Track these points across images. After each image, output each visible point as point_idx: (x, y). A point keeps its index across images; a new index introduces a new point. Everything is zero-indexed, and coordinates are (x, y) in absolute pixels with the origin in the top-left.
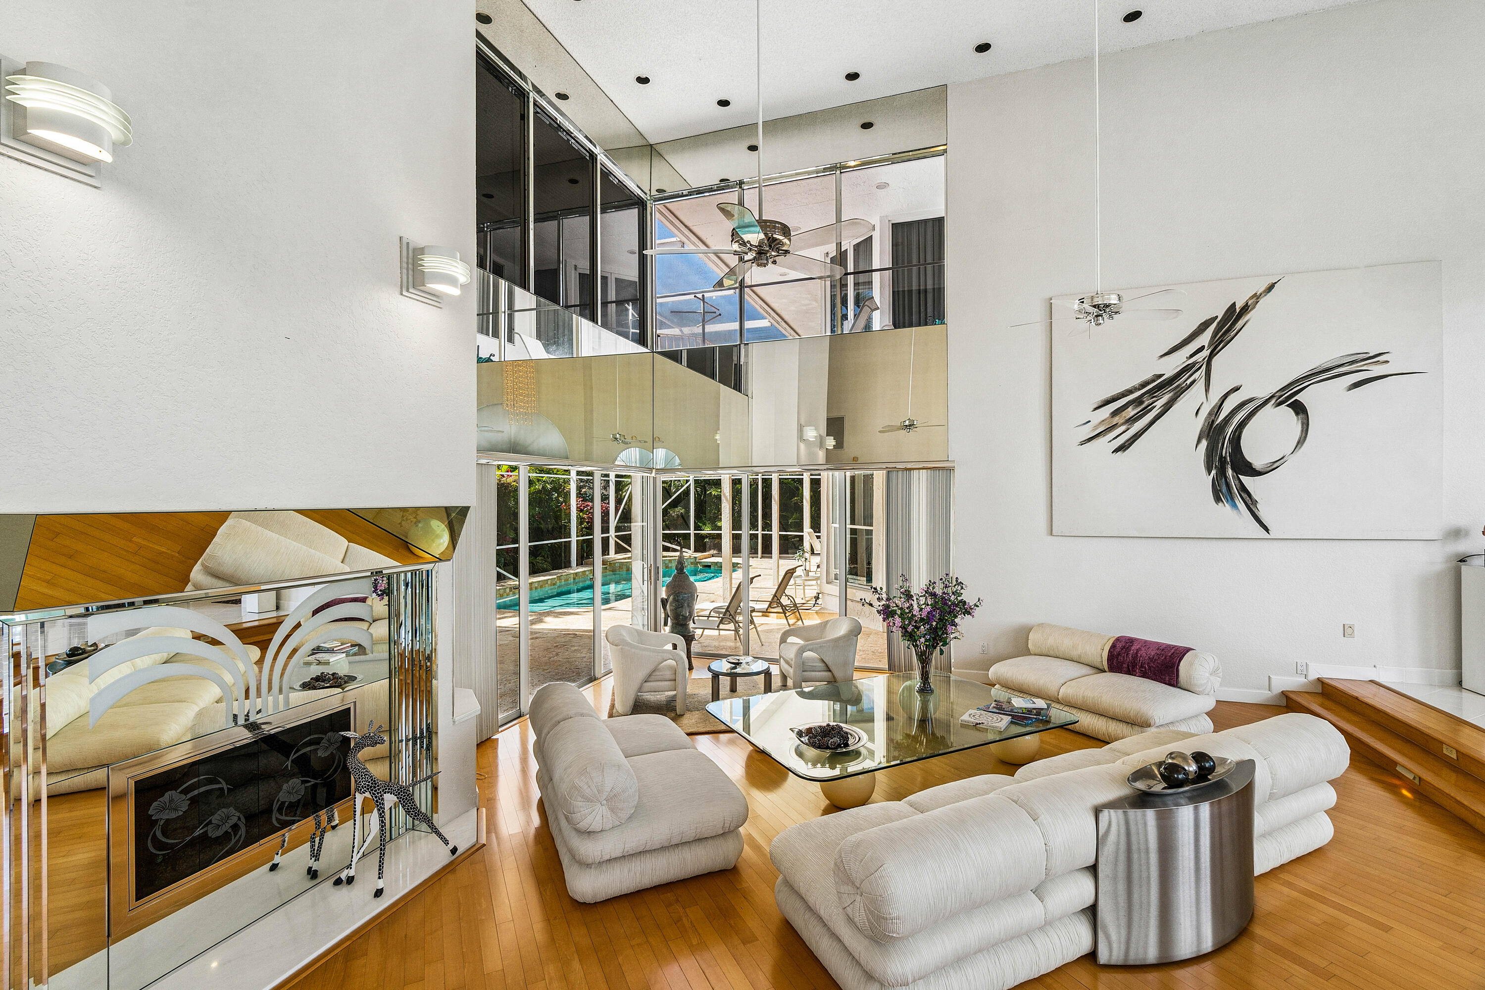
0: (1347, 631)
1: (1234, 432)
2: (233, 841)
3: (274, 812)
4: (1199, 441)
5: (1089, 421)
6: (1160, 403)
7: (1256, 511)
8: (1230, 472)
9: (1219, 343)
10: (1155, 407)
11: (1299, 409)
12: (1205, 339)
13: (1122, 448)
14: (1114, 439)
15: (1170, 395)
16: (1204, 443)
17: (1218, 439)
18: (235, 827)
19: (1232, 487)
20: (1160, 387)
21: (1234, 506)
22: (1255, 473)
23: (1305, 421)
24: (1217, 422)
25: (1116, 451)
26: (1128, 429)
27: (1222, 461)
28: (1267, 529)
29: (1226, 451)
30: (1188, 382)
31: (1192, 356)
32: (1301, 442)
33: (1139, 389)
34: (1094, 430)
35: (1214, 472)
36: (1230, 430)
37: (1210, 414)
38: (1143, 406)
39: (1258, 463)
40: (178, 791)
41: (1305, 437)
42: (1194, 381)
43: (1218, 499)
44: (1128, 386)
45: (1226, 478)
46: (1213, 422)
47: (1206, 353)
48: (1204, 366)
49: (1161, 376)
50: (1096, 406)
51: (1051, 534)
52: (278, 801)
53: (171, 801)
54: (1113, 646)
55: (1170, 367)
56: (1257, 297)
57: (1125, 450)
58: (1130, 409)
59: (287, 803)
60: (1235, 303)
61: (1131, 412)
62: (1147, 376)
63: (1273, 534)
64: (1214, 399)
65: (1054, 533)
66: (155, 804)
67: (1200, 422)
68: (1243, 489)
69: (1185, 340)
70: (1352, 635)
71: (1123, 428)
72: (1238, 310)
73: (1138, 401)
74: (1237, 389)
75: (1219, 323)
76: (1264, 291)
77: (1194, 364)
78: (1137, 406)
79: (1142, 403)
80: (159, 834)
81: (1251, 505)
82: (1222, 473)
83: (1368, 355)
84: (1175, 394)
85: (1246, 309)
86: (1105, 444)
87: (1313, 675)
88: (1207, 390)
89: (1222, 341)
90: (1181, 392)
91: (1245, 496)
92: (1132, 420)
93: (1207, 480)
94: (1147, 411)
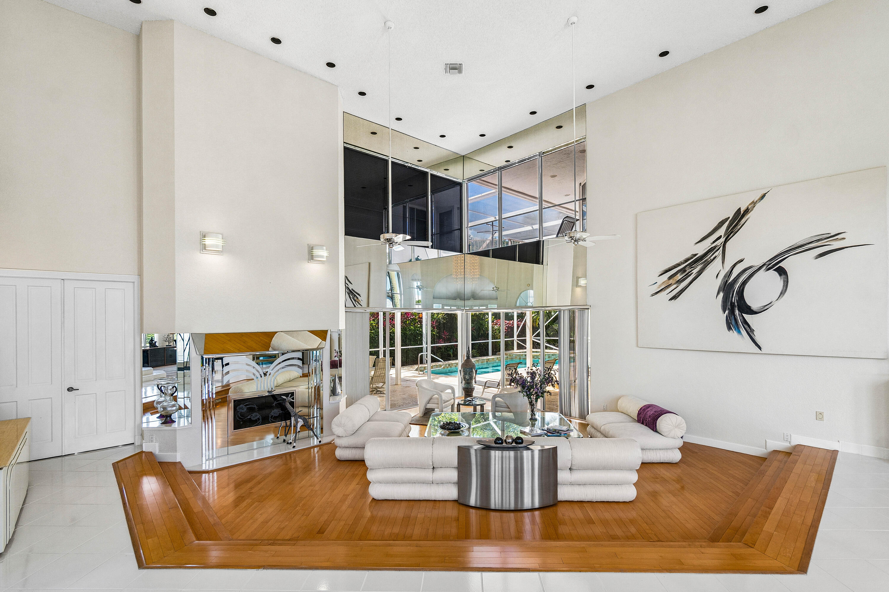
0: (818, 416)
1: (740, 287)
2: (258, 423)
3: (270, 418)
4: (718, 293)
5: (656, 283)
6: (695, 271)
7: (753, 336)
8: (737, 312)
9: (730, 233)
10: (692, 273)
11: (782, 272)
12: (722, 231)
13: (674, 298)
14: (670, 292)
15: (701, 266)
16: (721, 294)
17: (730, 292)
18: (259, 419)
19: (739, 321)
20: (695, 261)
21: (739, 332)
22: (753, 312)
23: (786, 280)
24: (729, 282)
25: (671, 299)
26: (678, 287)
27: (733, 305)
28: (760, 348)
29: (735, 299)
30: (712, 258)
31: (714, 242)
32: (783, 293)
33: (684, 263)
34: (659, 288)
35: (727, 312)
36: (737, 286)
37: (725, 276)
38: (686, 273)
39: (755, 306)
40: (244, 405)
41: (786, 290)
42: (715, 257)
43: (729, 328)
44: (678, 262)
45: (734, 315)
46: (727, 281)
47: (722, 240)
48: (721, 248)
49: (696, 255)
50: (660, 274)
52: (271, 415)
53: (242, 407)
54: (641, 409)
55: (701, 249)
56: (754, 203)
57: (676, 299)
58: (678, 275)
59: (273, 416)
60: (740, 208)
61: (679, 277)
62: (688, 255)
63: (764, 350)
64: (728, 267)
65: (639, 346)
66: (238, 407)
67: (719, 282)
68: (745, 322)
69: (710, 233)
70: (821, 419)
71: (675, 286)
72: (742, 213)
73: (683, 270)
74: (741, 261)
75: (730, 221)
76: (759, 199)
77: (715, 247)
78: (682, 273)
79: (685, 271)
80: (239, 415)
81: (750, 332)
82: (732, 312)
83: (830, 235)
84: (704, 265)
85: (747, 211)
86: (665, 296)
87: (794, 443)
88: (723, 263)
89: (732, 232)
90: (707, 264)
91: (746, 326)
92: (680, 282)
93: (723, 317)
94: (688, 276)
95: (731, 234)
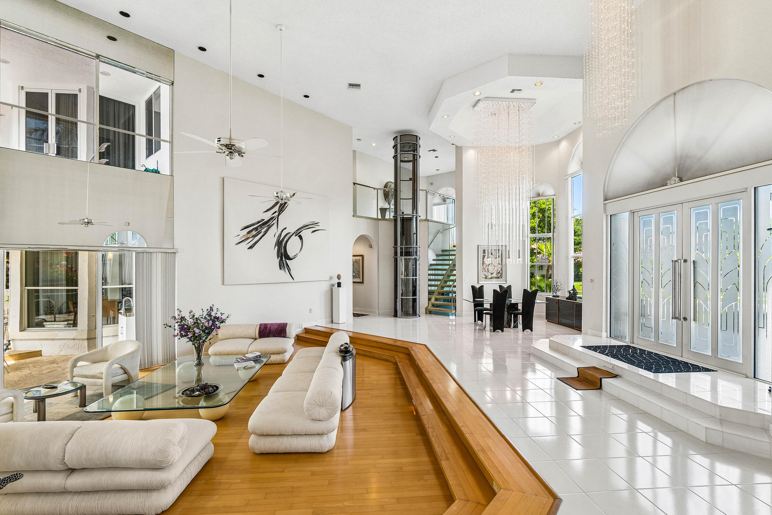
0: (310, 311)
1: (285, 244)
4: (275, 247)
5: (239, 235)
6: (263, 230)
7: (290, 273)
8: (284, 258)
10: (262, 232)
11: (301, 237)
12: (276, 209)
13: (251, 247)
14: (248, 243)
15: (267, 228)
16: (277, 247)
17: (280, 246)
19: (284, 264)
20: (264, 224)
21: (285, 271)
22: (290, 259)
23: (302, 242)
24: (280, 240)
25: (249, 248)
26: (253, 240)
27: (282, 253)
28: (293, 279)
29: (283, 251)
30: (272, 224)
31: (273, 214)
32: (301, 249)
33: (257, 224)
34: (241, 239)
35: (279, 258)
36: (284, 243)
37: (278, 237)
38: (258, 231)
39: (291, 256)
41: (302, 247)
42: (274, 224)
43: (280, 269)
44: (253, 222)
45: (283, 260)
46: (279, 240)
47: (277, 214)
48: (276, 219)
49: (264, 220)
50: (242, 229)
51: (223, 284)
54: (260, 328)
55: (267, 216)
56: (290, 198)
57: (252, 248)
58: (254, 231)
61: (254, 233)
62: (259, 219)
63: (295, 280)
64: (279, 232)
65: (225, 283)
67: (275, 240)
68: (287, 265)
69: (271, 208)
71: (251, 239)
73: (256, 229)
74: (285, 228)
75: (280, 204)
76: (292, 196)
77: (274, 217)
78: (256, 231)
79: (258, 230)
81: (289, 270)
82: (281, 259)
83: (315, 223)
84: (268, 228)
86: (245, 245)
87: (303, 328)
88: (277, 228)
89: (281, 210)
90: (270, 227)
91: (288, 267)
92: (254, 236)
93: (277, 261)
94: (259, 233)
95: (281, 211)
